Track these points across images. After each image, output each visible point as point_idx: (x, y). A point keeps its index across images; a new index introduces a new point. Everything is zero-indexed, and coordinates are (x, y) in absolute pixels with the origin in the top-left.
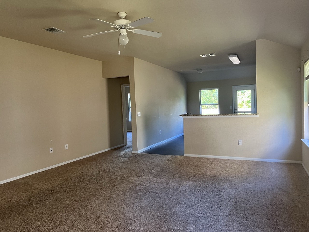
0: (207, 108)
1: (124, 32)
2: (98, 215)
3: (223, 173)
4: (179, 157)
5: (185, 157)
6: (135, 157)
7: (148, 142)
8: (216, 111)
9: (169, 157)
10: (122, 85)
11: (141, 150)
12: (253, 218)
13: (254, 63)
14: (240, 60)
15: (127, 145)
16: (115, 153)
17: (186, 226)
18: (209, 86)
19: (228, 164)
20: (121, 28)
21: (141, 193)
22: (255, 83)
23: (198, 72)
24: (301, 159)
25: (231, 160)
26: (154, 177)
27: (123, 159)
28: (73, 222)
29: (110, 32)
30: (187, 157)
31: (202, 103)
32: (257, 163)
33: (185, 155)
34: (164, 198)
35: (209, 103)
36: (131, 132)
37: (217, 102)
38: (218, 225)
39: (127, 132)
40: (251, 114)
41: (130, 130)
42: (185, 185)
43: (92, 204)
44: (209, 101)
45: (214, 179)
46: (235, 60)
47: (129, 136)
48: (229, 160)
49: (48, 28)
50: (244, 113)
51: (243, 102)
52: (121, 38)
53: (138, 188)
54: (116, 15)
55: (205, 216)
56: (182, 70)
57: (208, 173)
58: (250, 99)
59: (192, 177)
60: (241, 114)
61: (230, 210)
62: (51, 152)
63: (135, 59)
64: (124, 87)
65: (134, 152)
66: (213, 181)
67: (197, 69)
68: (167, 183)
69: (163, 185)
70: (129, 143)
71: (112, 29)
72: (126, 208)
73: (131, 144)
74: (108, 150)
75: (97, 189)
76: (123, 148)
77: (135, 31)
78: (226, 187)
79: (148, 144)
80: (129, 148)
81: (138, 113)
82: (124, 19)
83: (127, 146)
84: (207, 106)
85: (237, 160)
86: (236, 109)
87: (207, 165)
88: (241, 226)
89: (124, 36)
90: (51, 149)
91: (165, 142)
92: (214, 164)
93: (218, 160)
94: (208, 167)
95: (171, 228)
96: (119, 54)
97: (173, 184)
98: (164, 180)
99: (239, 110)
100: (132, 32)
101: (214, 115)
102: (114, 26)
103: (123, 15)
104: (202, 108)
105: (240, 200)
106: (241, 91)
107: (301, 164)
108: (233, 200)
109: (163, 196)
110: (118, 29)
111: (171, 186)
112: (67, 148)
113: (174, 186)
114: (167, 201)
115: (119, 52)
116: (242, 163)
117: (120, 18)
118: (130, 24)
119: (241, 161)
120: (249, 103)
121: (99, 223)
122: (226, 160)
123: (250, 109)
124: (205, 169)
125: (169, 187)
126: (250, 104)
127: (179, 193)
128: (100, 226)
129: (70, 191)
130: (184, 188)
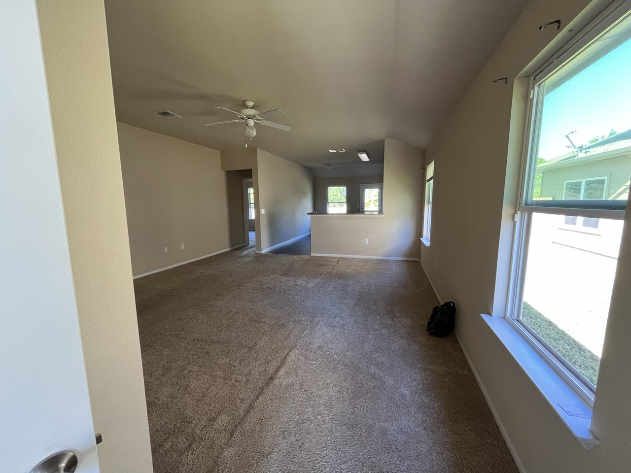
0: (334, 206)
1: (251, 123)
2: (228, 311)
3: (349, 271)
4: (306, 257)
5: (312, 256)
6: (259, 257)
7: (273, 242)
8: (343, 209)
9: (296, 257)
10: (243, 179)
11: (265, 250)
12: (374, 308)
13: (382, 161)
14: (369, 158)
15: (249, 244)
16: (237, 253)
17: (315, 317)
18: (337, 182)
19: (354, 262)
20: (248, 118)
21: (269, 291)
22: (382, 182)
23: (326, 167)
24: (419, 257)
25: (357, 259)
26: (281, 276)
27: (246, 259)
28: (203, 319)
29: (236, 122)
30: (314, 256)
31: (329, 201)
32: (380, 261)
33: (312, 254)
34: (293, 294)
35: (336, 201)
36: (254, 231)
37: (345, 200)
38: (343, 315)
39: (250, 231)
40: (377, 213)
41: (252, 229)
42: (312, 282)
43: (219, 302)
44: (336, 198)
45: (341, 276)
46: (364, 157)
47: (252, 235)
48: (354, 259)
49: (161, 112)
50: (371, 212)
51: (370, 201)
52: (248, 130)
53: (265, 286)
54: (241, 103)
55: (332, 308)
56: (308, 165)
57: (334, 271)
58: (377, 198)
59: (319, 276)
60: (368, 213)
61: (354, 302)
62: (166, 251)
63: (258, 149)
64: (245, 181)
65: (257, 252)
66: (339, 278)
67: (325, 164)
68: (295, 282)
69: (291, 283)
70: (251, 243)
71: (237, 118)
72: (255, 304)
73: (254, 244)
74: (228, 250)
75: (222, 289)
76: (245, 248)
77: (264, 123)
78: (351, 283)
79: (272, 244)
80: (251, 247)
81: (262, 210)
82: (251, 108)
83: (249, 246)
84: (334, 204)
85: (362, 259)
86: (363, 208)
87: (334, 264)
88: (363, 314)
89: (251, 127)
90: (166, 248)
91: (290, 242)
92: (340, 263)
93: (345, 259)
94: (335, 265)
95: (300, 319)
96: (246, 147)
97: (300, 281)
98: (291, 279)
99: (366, 209)
100: (259, 123)
101: (342, 214)
102: (241, 116)
103: (251, 104)
104: (329, 206)
105: (363, 294)
106: (369, 189)
107: (419, 262)
108: (357, 294)
109: (291, 293)
110: (244, 119)
111: (298, 283)
112: (183, 247)
113: (302, 284)
114: (296, 297)
115: (246, 144)
116: (367, 261)
117: (247, 107)
118: (258, 115)
119: (366, 259)
120: (377, 201)
121: (229, 319)
122: (352, 259)
123: (377, 209)
124: (331, 267)
125: (297, 285)
126: (377, 203)
127: (307, 289)
128: (231, 321)
129: (194, 291)
130: (311, 285)
